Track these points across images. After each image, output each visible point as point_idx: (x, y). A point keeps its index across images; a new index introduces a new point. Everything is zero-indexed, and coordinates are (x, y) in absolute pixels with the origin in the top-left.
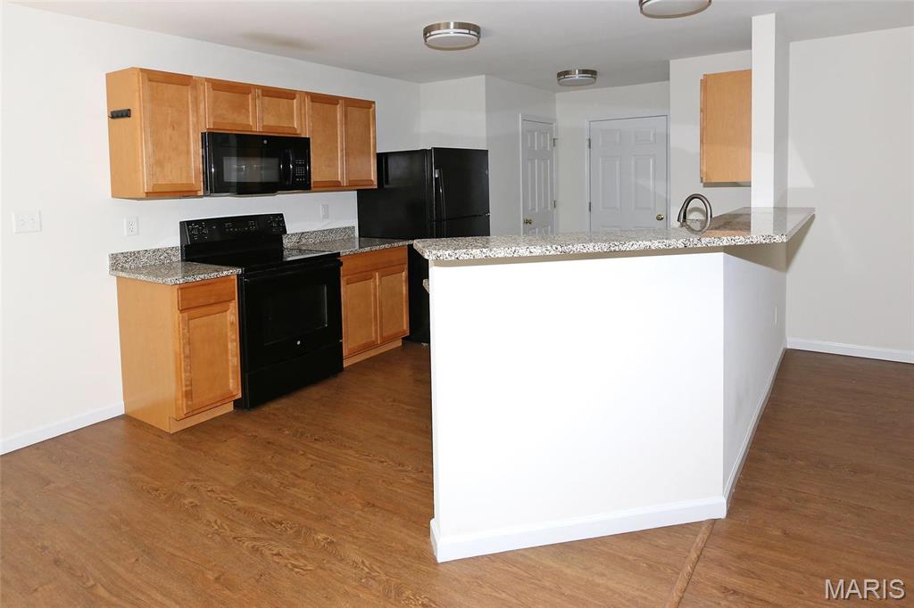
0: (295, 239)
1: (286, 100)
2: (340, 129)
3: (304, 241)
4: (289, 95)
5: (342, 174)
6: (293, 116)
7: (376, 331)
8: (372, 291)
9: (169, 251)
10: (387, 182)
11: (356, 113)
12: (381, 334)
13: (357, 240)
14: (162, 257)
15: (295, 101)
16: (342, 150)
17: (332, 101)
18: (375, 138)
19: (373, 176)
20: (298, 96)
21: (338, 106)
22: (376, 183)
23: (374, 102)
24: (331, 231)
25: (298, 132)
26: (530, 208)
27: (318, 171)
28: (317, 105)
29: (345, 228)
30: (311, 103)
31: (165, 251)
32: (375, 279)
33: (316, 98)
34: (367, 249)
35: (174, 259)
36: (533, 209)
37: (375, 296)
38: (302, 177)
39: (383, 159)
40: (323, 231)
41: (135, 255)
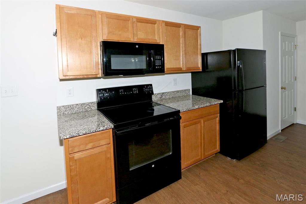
0: (159, 96)
1: (151, 24)
2: (181, 40)
3: (164, 97)
4: (153, 22)
5: (183, 63)
6: (155, 34)
7: (201, 152)
8: (199, 130)
9: (90, 104)
10: (207, 68)
11: (190, 32)
12: (204, 154)
13: (191, 97)
14: (86, 108)
15: (156, 25)
16: (183, 51)
17: (177, 26)
18: (200, 45)
19: (200, 65)
20: (157, 23)
21: (181, 28)
22: (201, 69)
23: (200, 27)
24: (178, 92)
25: (158, 42)
26: (284, 81)
27: (169, 62)
28: (169, 28)
29: (185, 90)
30: (165, 26)
31: (88, 104)
32: (201, 123)
33: (168, 24)
34: (197, 107)
35: (93, 108)
36: (285, 81)
37: (201, 132)
38: (159, 66)
39: (205, 56)
40: (174, 92)
41: (71, 107)
